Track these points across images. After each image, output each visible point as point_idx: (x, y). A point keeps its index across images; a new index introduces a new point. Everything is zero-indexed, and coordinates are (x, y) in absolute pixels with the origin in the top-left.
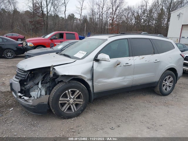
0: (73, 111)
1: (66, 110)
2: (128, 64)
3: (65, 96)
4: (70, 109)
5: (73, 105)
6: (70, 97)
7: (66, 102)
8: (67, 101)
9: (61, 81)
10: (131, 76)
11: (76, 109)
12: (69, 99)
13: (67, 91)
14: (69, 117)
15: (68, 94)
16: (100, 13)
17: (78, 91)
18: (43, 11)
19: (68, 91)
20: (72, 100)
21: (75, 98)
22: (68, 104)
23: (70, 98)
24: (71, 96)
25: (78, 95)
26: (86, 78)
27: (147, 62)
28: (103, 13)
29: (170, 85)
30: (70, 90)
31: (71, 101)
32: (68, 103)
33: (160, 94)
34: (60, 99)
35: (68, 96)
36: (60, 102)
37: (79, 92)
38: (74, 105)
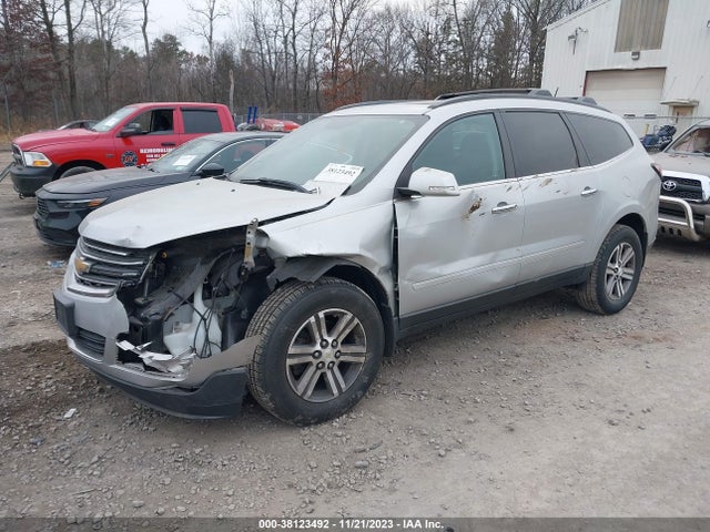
0: (335, 391)
1: (310, 392)
2: (505, 204)
3: (307, 338)
4: (322, 384)
5: (332, 369)
6: (323, 340)
7: (311, 359)
8: (313, 355)
9: (291, 281)
10: (514, 250)
11: (343, 386)
12: (318, 347)
13: (312, 319)
14: (324, 417)
15: (315, 328)
16: (287, 30)
17: (349, 316)
18: (50, 25)
19: (317, 318)
20: (329, 350)
21: (340, 340)
22: (318, 368)
23: (324, 345)
24: (326, 337)
25: (348, 331)
26: (376, 264)
27: (560, 196)
28: (296, 29)
29: (625, 276)
30: (321, 315)
31: (328, 354)
32: (315, 362)
33: (598, 307)
34: (291, 350)
35: (317, 336)
36: (289, 362)
37: (352, 320)
38: (336, 369)
